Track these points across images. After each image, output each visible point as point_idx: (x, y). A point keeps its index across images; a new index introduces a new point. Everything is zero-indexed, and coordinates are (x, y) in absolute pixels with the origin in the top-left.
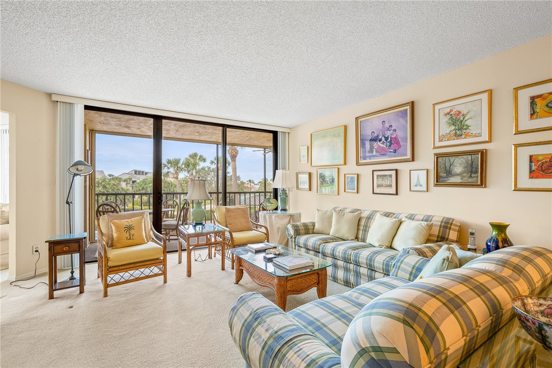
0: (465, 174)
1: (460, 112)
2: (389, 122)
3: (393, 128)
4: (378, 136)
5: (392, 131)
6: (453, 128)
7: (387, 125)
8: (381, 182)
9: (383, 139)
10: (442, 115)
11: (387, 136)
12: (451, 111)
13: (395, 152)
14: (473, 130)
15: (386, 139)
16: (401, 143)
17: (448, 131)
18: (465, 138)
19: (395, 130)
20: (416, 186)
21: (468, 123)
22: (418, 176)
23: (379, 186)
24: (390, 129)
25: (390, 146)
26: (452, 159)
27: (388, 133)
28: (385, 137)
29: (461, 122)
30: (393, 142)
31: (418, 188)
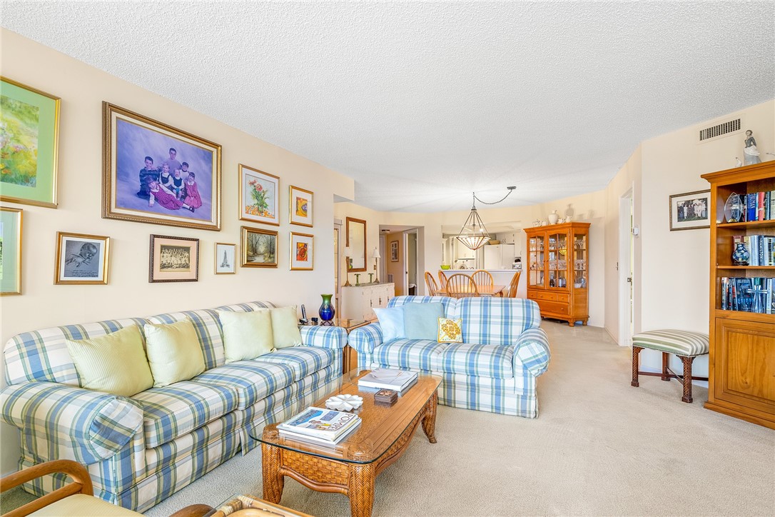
0: (266, 254)
1: (261, 188)
2: (183, 155)
3: (190, 169)
4: (160, 170)
5: (187, 174)
6: (256, 202)
7: (179, 159)
8: (168, 258)
9: (171, 181)
10: (248, 182)
11: (178, 178)
12: (255, 182)
13: (193, 211)
14: (269, 210)
15: (178, 183)
16: (203, 200)
17: (252, 204)
18: (265, 216)
19: (192, 174)
20: (223, 266)
21: (266, 201)
22: (225, 253)
23: (163, 266)
24: (184, 167)
25: (183, 197)
26: (258, 236)
27: (181, 175)
28: (174, 178)
29: (262, 198)
30: (189, 192)
31: (225, 270)
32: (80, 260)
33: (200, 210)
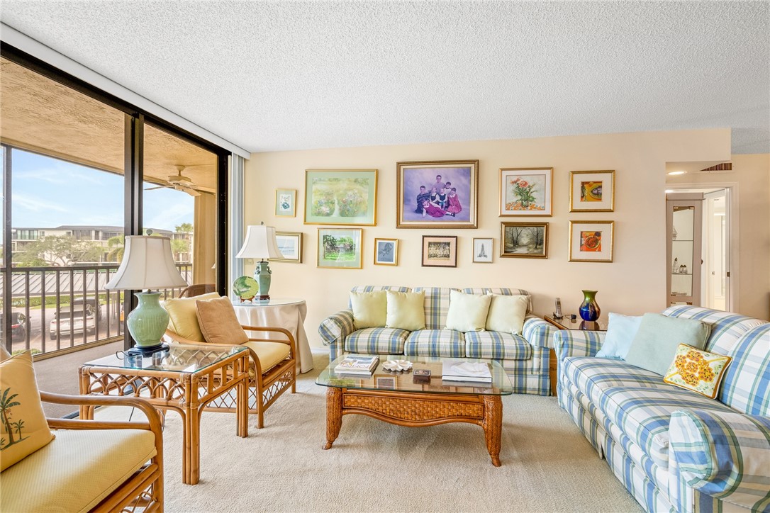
0: (531, 246)
1: (526, 183)
2: (446, 177)
3: (452, 186)
4: (430, 192)
5: (450, 190)
6: (519, 197)
7: (443, 181)
8: (433, 250)
9: (438, 198)
10: (509, 182)
11: (443, 195)
12: (518, 180)
13: (454, 216)
14: (538, 203)
15: (442, 198)
16: (463, 206)
17: (514, 200)
18: (531, 209)
19: (454, 189)
20: (480, 256)
21: (533, 195)
22: (483, 246)
23: (430, 256)
24: (448, 186)
25: (447, 207)
26: (519, 229)
27: (445, 192)
28: (440, 196)
29: (527, 193)
30: (451, 203)
31: (483, 259)
32: (384, 252)
33: (461, 214)
